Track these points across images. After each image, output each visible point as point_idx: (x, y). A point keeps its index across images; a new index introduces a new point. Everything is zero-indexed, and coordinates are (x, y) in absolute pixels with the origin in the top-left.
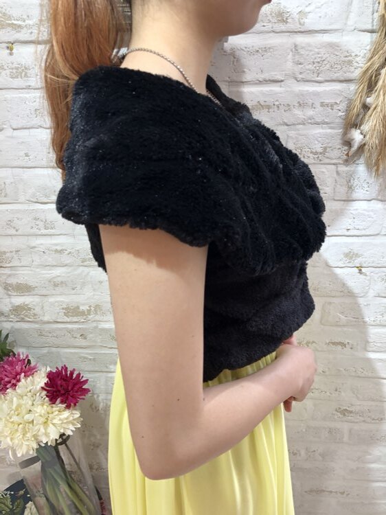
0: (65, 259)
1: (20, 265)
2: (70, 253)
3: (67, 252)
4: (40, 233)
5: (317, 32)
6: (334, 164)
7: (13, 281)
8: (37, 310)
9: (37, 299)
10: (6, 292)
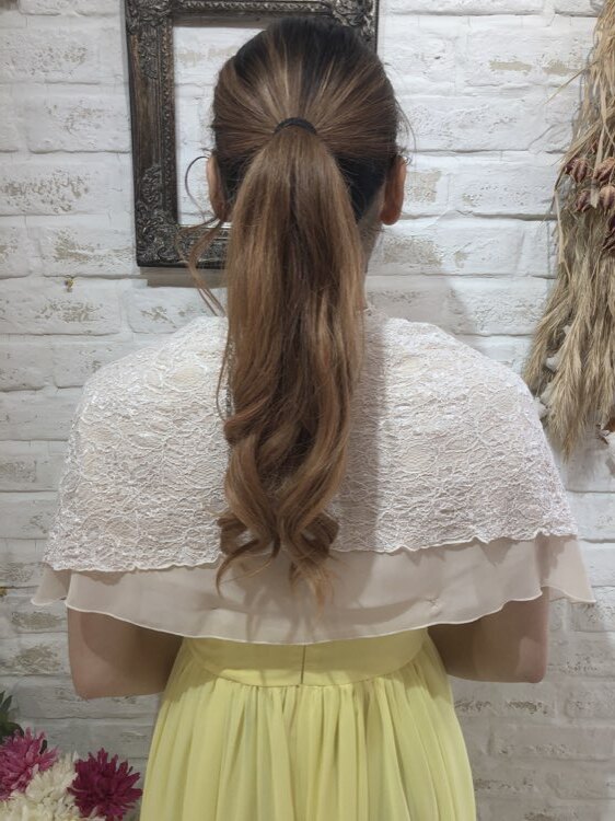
5: (478, 275)
7: (28, 609)
8: (61, 657)
10: (14, 627)
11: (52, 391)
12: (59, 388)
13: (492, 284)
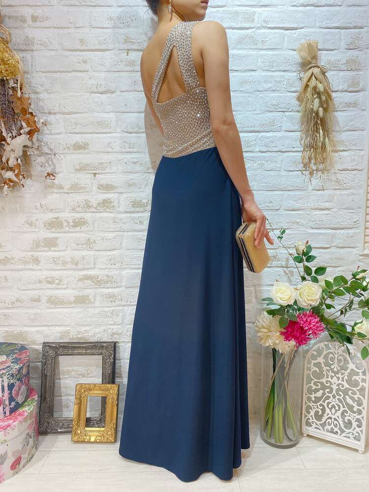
0: (138, 168)
1: (110, 172)
2: (141, 163)
3: (139, 163)
4: (125, 151)
6: (283, 112)
7: (104, 182)
8: (116, 204)
9: (116, 195)
10: (98, 190)
11: (118, 93)
12: (122, 92)
13: (275, 52)
